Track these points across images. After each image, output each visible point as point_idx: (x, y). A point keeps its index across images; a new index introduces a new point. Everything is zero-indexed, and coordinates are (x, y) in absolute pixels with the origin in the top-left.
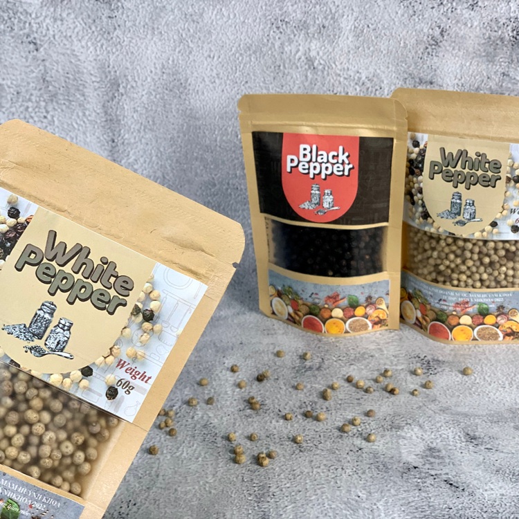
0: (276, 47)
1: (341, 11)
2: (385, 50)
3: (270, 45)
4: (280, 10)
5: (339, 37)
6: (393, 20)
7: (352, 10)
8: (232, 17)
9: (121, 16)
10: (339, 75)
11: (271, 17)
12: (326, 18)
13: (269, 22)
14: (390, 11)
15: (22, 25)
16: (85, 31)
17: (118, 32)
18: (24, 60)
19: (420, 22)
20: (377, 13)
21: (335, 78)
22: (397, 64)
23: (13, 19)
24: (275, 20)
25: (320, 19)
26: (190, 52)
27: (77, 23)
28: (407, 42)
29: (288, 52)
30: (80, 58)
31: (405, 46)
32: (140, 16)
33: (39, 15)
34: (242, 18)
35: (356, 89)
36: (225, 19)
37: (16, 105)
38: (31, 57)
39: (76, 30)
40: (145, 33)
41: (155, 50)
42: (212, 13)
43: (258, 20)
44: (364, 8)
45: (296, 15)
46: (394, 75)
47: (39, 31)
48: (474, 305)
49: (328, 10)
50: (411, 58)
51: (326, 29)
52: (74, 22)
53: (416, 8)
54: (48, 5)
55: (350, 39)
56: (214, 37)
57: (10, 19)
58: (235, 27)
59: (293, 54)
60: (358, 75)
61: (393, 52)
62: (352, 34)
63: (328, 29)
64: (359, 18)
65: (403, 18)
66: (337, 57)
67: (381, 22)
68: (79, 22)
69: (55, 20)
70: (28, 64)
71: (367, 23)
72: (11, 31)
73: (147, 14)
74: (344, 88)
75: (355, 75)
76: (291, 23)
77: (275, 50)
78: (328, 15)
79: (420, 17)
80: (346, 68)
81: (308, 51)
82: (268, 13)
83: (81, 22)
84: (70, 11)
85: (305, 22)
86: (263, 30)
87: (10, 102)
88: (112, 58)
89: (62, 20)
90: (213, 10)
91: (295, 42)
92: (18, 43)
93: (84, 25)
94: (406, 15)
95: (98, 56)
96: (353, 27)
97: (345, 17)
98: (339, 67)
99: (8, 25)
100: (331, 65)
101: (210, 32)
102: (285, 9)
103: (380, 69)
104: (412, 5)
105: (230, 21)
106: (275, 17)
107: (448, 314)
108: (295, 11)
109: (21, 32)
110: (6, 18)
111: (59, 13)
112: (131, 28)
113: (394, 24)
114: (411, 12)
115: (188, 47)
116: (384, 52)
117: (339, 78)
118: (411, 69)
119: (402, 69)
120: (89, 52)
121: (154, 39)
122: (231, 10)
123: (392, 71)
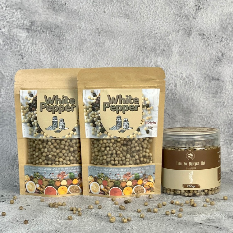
0: (141, 59)
1: (172, 43)
2: (194, 62)
3: (137, 58)
4: (142, 42)
5: (172, 56)
6: (198, 48)
7: (178, 42)
8: (119, 44)
9: (64, 43)
10: (172, 74)
11: (138, 45)
12: (165, 46)
13: (137, 47)
14: (196, 44)
15: (16, 46)
16: (47, 50)
17: (63, 51)
18: (16, 63)
19: (211, 49)
20: (190, 44)
21: (170, 76)
22: (201, 70)
23: (12, 43)
24: (140, 46)
25: (162, 47)
26: (98, 62)
27: (43, 46)
28: (205, 59)
29: (146, 62)
30: (43, 63)
31: (205, 61)
32: (74, 43)
33: (25, 42)
34: (124, 45)
35: (180, 82)
36: (115, 46)
37: (10, 85)
38: (19, 62)
39: (43, 49)
40: (76, 52)
41: (80, 60)
42: (109, 43)
43: (131, 47)
44: (184, 42)
45: (150, 45)
46: (199, 75)
47: (24, 49)
48: (67, 174)
49: (166, 42)
50: (207, 67)
51: (165, 51)
52: (42, 46)
53: (209, 42)
54: (29, 37)
55: (177, 57)
56: (110, 54)
57: (11, 43)
58: (120, 49)
59: (149, 63)
60: (181, 75)
61: (199, 64)
62: (178, 54)
63: (166, 52)
64: (181, 47)
65: (203, 47)
66: (171, 65)
67: (192, 49)
68: (44, 45)
69: (33, 44)
70: (17, 65)
71: (185, 49)
72: (10, 49)
73: (77, 43)
74: (174, 81)
75: (180, 74)
76: (148, 48)
77: (140, 61)
78: (166, 45)
79: (211, 47)
80: (175, 71)
81: (156, 62)
82: (136, 43)
83: (45, 46)
84: (40, 40)
85: (155, 48)
86: (134, 51)
87: (7, 84)
88: (59, 63)
89: (36, 44)
90: (110, 41)
91: (150, 58)
92: (14, 55)
93: (46, 47)
94: (204, 46)
95: (52, 62)
96: (178, 51)
97: (174, 46)
98: (172, 70)
99: (9, 46)
100: (168, 70)
101: (108, 52)
102: (145, 41)
103: (192, 72)
104: (207, 41)
105: (118, 47)
106: (140, 45)
107: (55, 180)
108: (150, 43)
109: (16, 50)
110: (9, 43)
111: (35, 41)
112: (69, 49)
113: (199, 50)
114: (207, 45)
115: (97, 59)
116: (194, 64)
117: (172, 76)
118: (208, 72)
119: (203, 72)
120: (48, 60)
121: (80, 54)
122: (119, 41)
123: (198, 73)
